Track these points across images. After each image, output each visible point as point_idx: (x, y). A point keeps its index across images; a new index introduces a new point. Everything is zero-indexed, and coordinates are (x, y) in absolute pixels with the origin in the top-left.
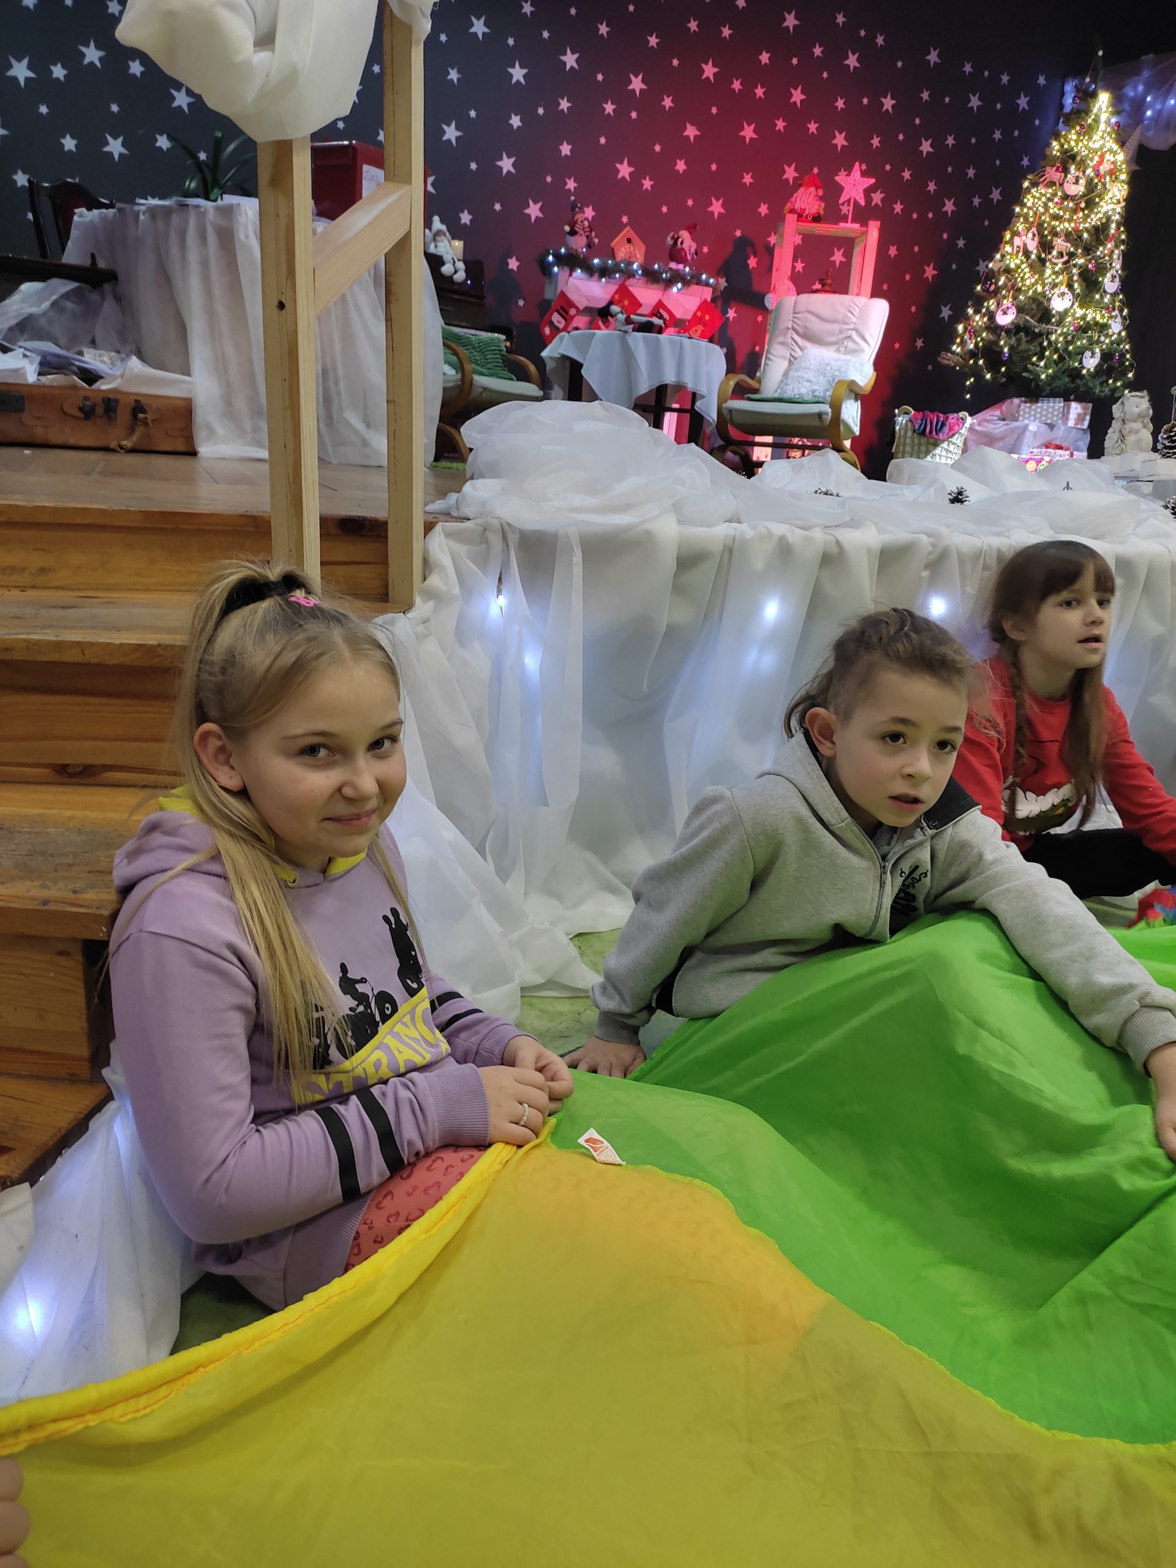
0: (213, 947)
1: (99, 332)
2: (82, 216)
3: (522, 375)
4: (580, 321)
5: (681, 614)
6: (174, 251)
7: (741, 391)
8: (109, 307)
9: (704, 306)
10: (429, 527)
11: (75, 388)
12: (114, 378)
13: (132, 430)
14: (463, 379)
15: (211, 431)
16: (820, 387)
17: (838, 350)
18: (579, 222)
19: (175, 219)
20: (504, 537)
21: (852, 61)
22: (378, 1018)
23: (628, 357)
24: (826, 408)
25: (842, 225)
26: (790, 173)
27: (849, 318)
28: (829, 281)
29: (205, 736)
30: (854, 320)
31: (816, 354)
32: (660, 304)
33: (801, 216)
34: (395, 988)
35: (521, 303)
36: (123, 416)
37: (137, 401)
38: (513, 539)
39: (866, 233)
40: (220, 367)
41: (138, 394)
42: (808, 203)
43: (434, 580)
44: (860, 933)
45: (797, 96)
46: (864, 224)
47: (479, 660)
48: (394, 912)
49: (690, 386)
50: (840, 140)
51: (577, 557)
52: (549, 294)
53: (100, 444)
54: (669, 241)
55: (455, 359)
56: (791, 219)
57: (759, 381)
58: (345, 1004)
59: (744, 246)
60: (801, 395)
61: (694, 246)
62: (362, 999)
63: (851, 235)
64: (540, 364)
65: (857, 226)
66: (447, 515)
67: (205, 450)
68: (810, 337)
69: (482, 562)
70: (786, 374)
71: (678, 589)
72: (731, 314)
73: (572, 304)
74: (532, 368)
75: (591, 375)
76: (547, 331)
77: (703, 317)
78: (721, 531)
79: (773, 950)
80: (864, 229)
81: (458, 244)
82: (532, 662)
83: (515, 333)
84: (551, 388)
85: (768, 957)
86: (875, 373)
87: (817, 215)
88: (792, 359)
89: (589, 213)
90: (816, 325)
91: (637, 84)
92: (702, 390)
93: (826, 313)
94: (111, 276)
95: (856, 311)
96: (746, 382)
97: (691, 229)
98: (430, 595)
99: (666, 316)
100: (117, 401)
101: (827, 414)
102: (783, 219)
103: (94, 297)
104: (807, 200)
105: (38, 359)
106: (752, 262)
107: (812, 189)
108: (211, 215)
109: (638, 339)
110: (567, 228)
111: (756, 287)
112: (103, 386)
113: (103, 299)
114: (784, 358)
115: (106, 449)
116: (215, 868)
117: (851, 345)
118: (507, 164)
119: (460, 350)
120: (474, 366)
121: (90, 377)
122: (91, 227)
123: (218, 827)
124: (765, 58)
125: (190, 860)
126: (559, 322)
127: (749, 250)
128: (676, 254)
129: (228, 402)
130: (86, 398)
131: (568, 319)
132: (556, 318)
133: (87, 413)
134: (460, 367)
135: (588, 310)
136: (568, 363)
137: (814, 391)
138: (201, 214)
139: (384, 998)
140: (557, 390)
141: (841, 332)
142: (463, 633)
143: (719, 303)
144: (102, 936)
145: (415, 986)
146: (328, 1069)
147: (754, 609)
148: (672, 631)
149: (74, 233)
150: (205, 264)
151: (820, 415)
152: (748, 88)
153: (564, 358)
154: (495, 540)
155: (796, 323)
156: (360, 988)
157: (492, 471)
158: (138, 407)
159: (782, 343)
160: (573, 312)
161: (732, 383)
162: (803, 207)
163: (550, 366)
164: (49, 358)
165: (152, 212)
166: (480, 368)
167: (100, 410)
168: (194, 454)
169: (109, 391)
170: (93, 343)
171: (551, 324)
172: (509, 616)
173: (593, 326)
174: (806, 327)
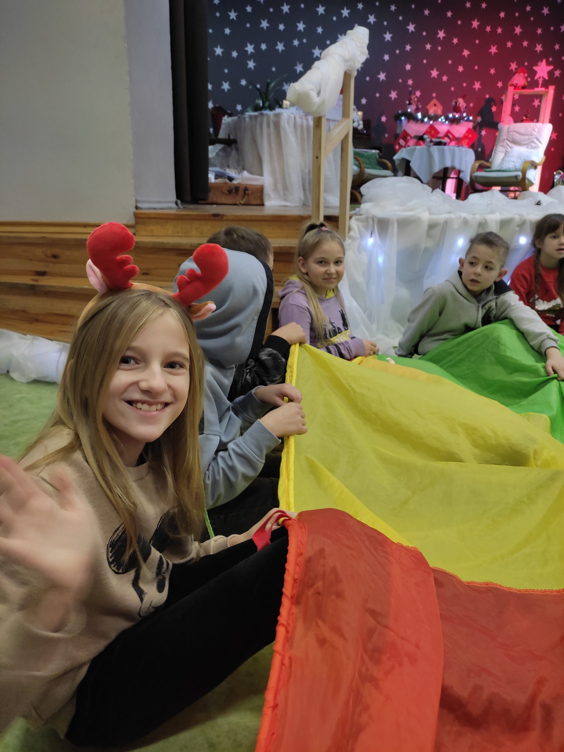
0: (304, 307)
1: (230, 162)
2: (226, 120)
3: (385, 167)
4: (412, 142)
5: (430, 244)
6: (258, 131)
7: (481, 168)
8: (234, 153)
9: (469, 131)
10: (351, 218)
11: (226, 183)
12: (238, 179)
13: (243, 197)
14: (361, 171)
15: (269, 196)
16: (519, 164)
17: (528, 148)
18: (413, 99)
19: (259, 119)
20: (373, 220)
21: (546, 11)
22: (337, 332)
23: (430, 157)
24: (520, 174)
25: (536, 89)
26: (513, 66)
27: (533, 133)
28: (529, 115)
29: (300, 261)
30: (535, 133)
31: (517, 150)
32: (448, 132)
33: (516, 87)
34: (342, 327)
35: (386, 135)
36: (241, 192)
37: (246, 187)
38: (376, 220)
39: (547, 92)
40: (273, 173)
41: (246, 185)
42: (519, 81)
43: (352, 233)
44: (472, 326)
45: (518, 30)
46: (547, 88)
47: (364, 258)
48: (342, 310)
49: (457, 167)
50: (539, 48)
51: (396, 225)
52: (399, 131)
53: (234, 202)
54: (453, 103)
55: (357, 163)
56: (511, 89)
57: (491, 163)
58: (330, 327)
59: (490, 102)
60: (510, 168)
61: (465, 105)
62: (334, 327)
63: (542, 93)
64: (393, 162)
65: (543, 89)
66: (356, 214)
67: (267, 203)
68: (515, 142)
69: (366, 228)
70: (503, 159)
71: (428, 235)
72: (483, 133)
73: (408, 135)
74: (389, 164)
75: (414, 166)
76: (397, 147)
77: (468, 135)
78: (443, 217)
79: (447, 334)
80: (547, 90)
81: (360, 113)
82: (380, 260)
83: (383, 149)
84: (398, 172)
85: (445, 336)
86: (545, 157)
87: (524, 86)
88: (506, 153)
89: (418, 93)
90: (517, 137)
91: (441, 34)
92: (463, 168)
93: (522, 131)
94: (235, 141)
95: (537, 130)
96: (484, 164)
97: (464, 97)
98: (350, 237)
99: (451, 136)
100: (239, 187)
101: (519, 176)
102: (507, 89)
103: (229, 149)
104: (519, 79)
105: (214, 174)
106: (494, 109)
107: (522, 74)
108: (272, 117)
109: (435, 149)
110: (407, 102)
111: (495, 120)
112: (235, 182)
113: (232, 150)
114: (502, 152)
115: (235, 204)
116: (303, 292)
117: (533, 145)
118: (382, 76)
119: (359, 159)
120: (365, 165)
121: (231, 179)
122: (228, 124)
123: (303, 281)
124: (502, 15)
125: (297, 290)
126: (402, 143)
127: (492, 103)
128: (456, 109)
129: (275, 185)
130: (230, 187)
131: (406, 141)
132: (402, 142)
133: (230, 192)
134: (359, 166)
135: (416, 137)
136: (405, 161)
137: (515, 166)
138: (268, 117)
139: (339, 329)
140: (400, 173)
141: (529, 139)
142: (360, 249)
143: (478, 129)
144: (277, 307)
145: (346, 328)
146: (327, 340)
147: (455, 241)
148: (426, 250)
149: (223, 127)
150: (269, 135)
151: (516, 177)
152: (494, 29)
153: (403, 159)
154: (370, 221)
155: (509, 137)
156: (333, 324)
157: (370, 200)
158: (246, 189)
159: (502, 146)
160: (409, 138)
161: (477, 165)
162: (517, 83)
163: (397, 163)
164: (218, 173)
165: (251, 117)
166: (367, 166)
167: (234, 191)
168: (263, 205)
169: (237, 184)
170: (228, 167)
171: (399, 144)
172: (374, 245)
173: (418, 144)
174: (513, 138)
